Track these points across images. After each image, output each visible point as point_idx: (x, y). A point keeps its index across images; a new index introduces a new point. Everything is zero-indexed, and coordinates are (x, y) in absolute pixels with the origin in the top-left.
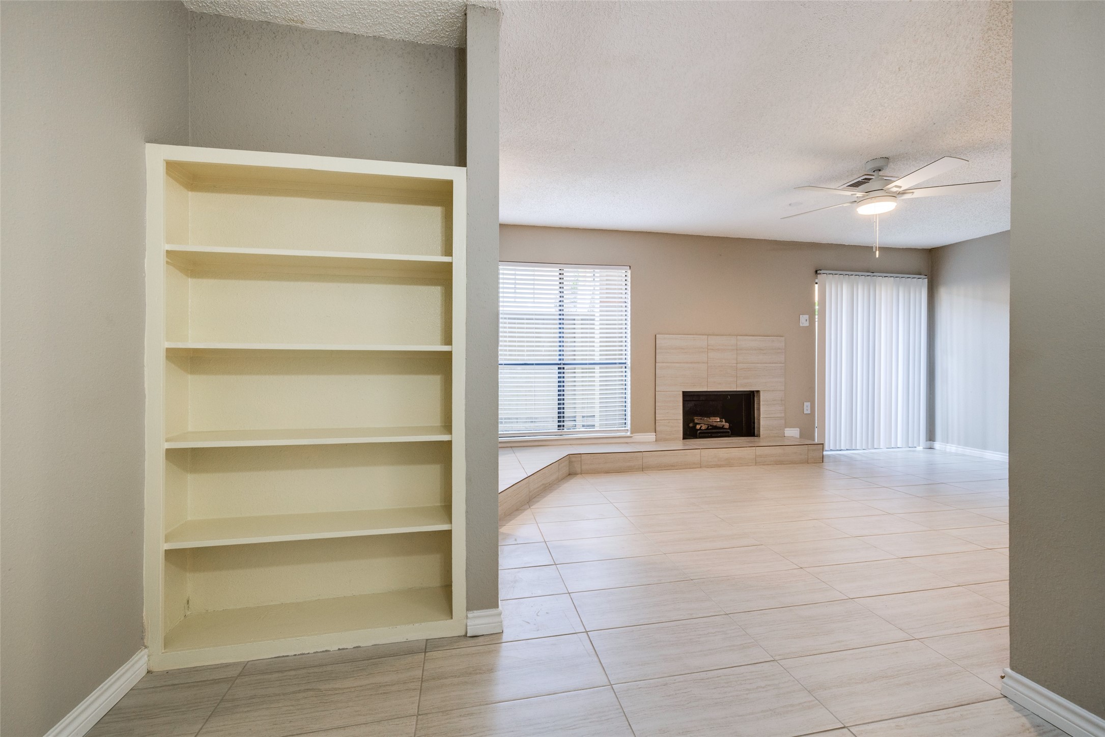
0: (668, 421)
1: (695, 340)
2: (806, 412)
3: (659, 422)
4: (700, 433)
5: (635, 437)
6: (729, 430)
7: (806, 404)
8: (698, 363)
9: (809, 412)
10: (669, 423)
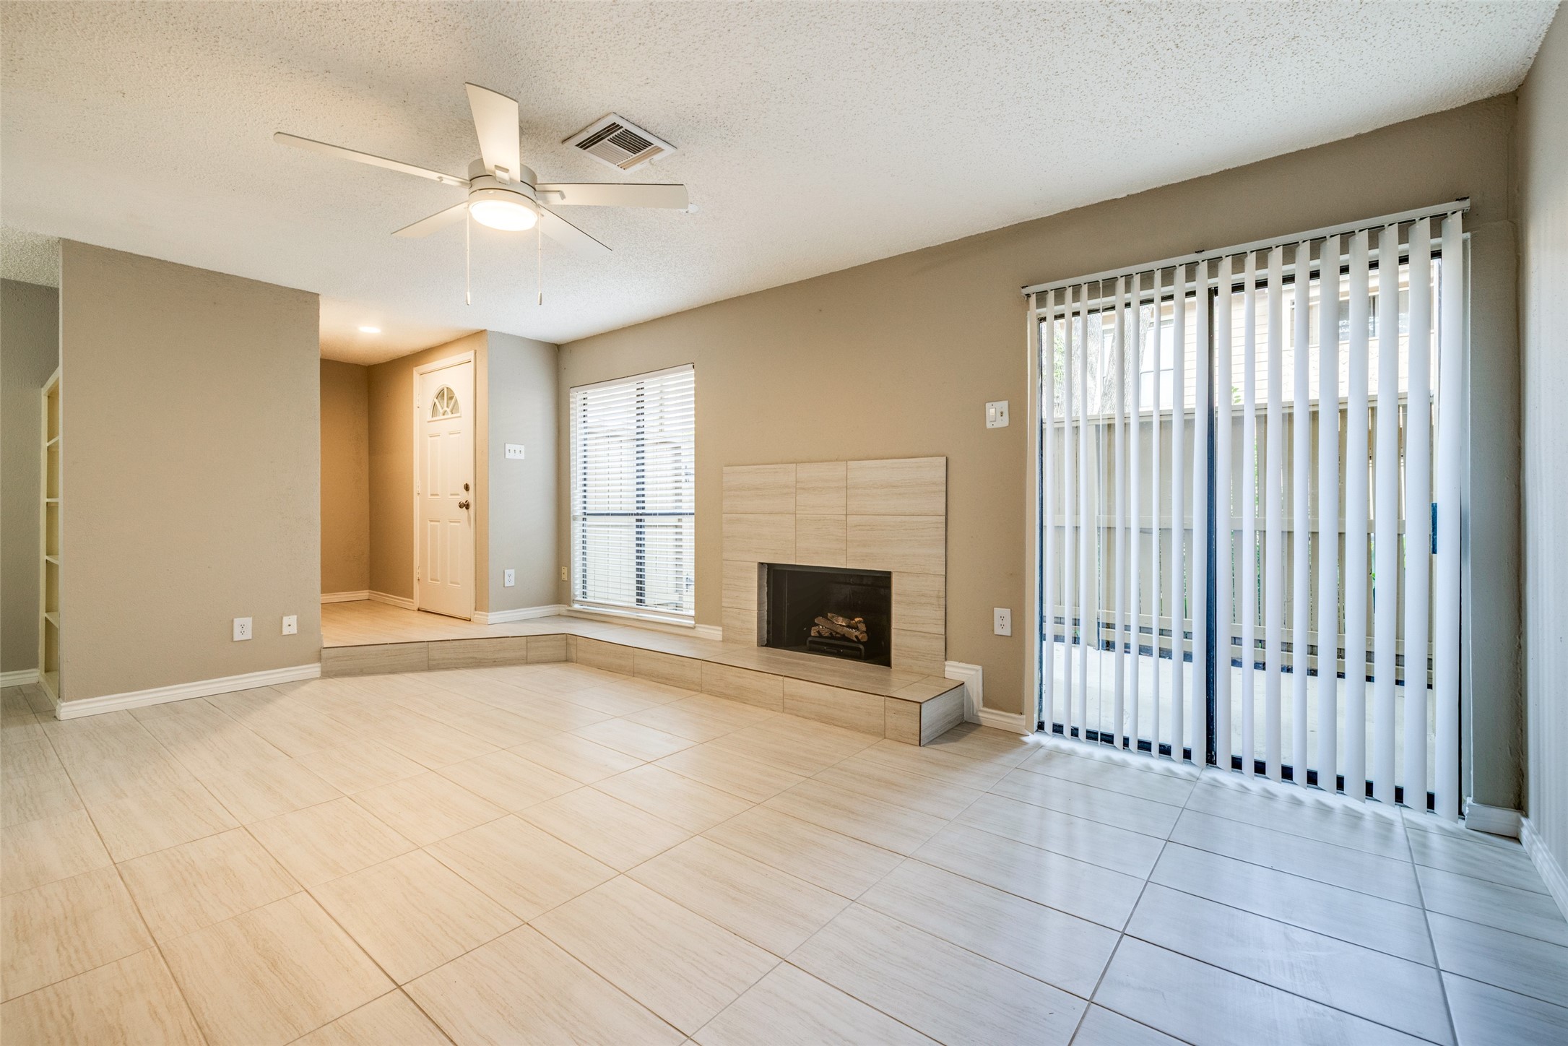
0: (737, 611)
1: (777, 472)
2: (998, 631)
3: (725, 611)
4: (810, 642)
5: (699, 629)
6: (861, 647)
7: (998, 612)
8: (781, 513)
9: (1007, 631)
10: (739, 614)
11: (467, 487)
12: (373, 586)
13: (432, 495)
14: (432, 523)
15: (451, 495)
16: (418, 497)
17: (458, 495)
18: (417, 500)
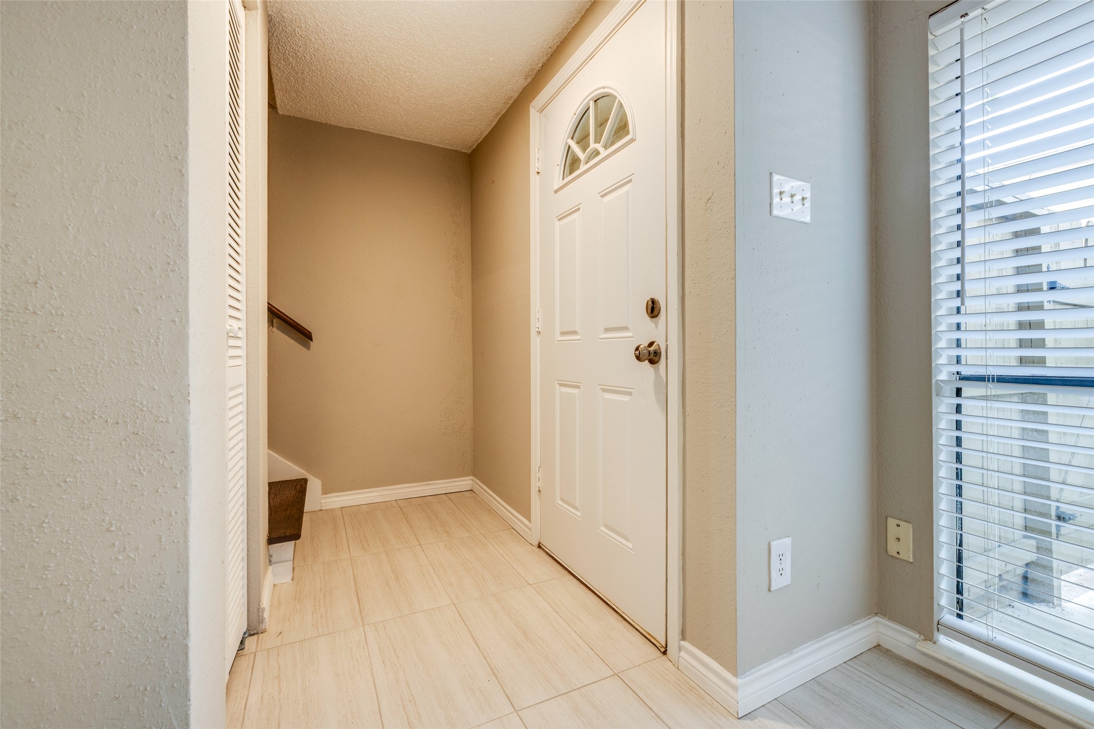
11: (653, 309)
12: (477, 471)
13: (563, 333)
14: (564, 389)
15: (607, 330)
16: (538, 339)
17: (625, 329)
18: (536, 343)
